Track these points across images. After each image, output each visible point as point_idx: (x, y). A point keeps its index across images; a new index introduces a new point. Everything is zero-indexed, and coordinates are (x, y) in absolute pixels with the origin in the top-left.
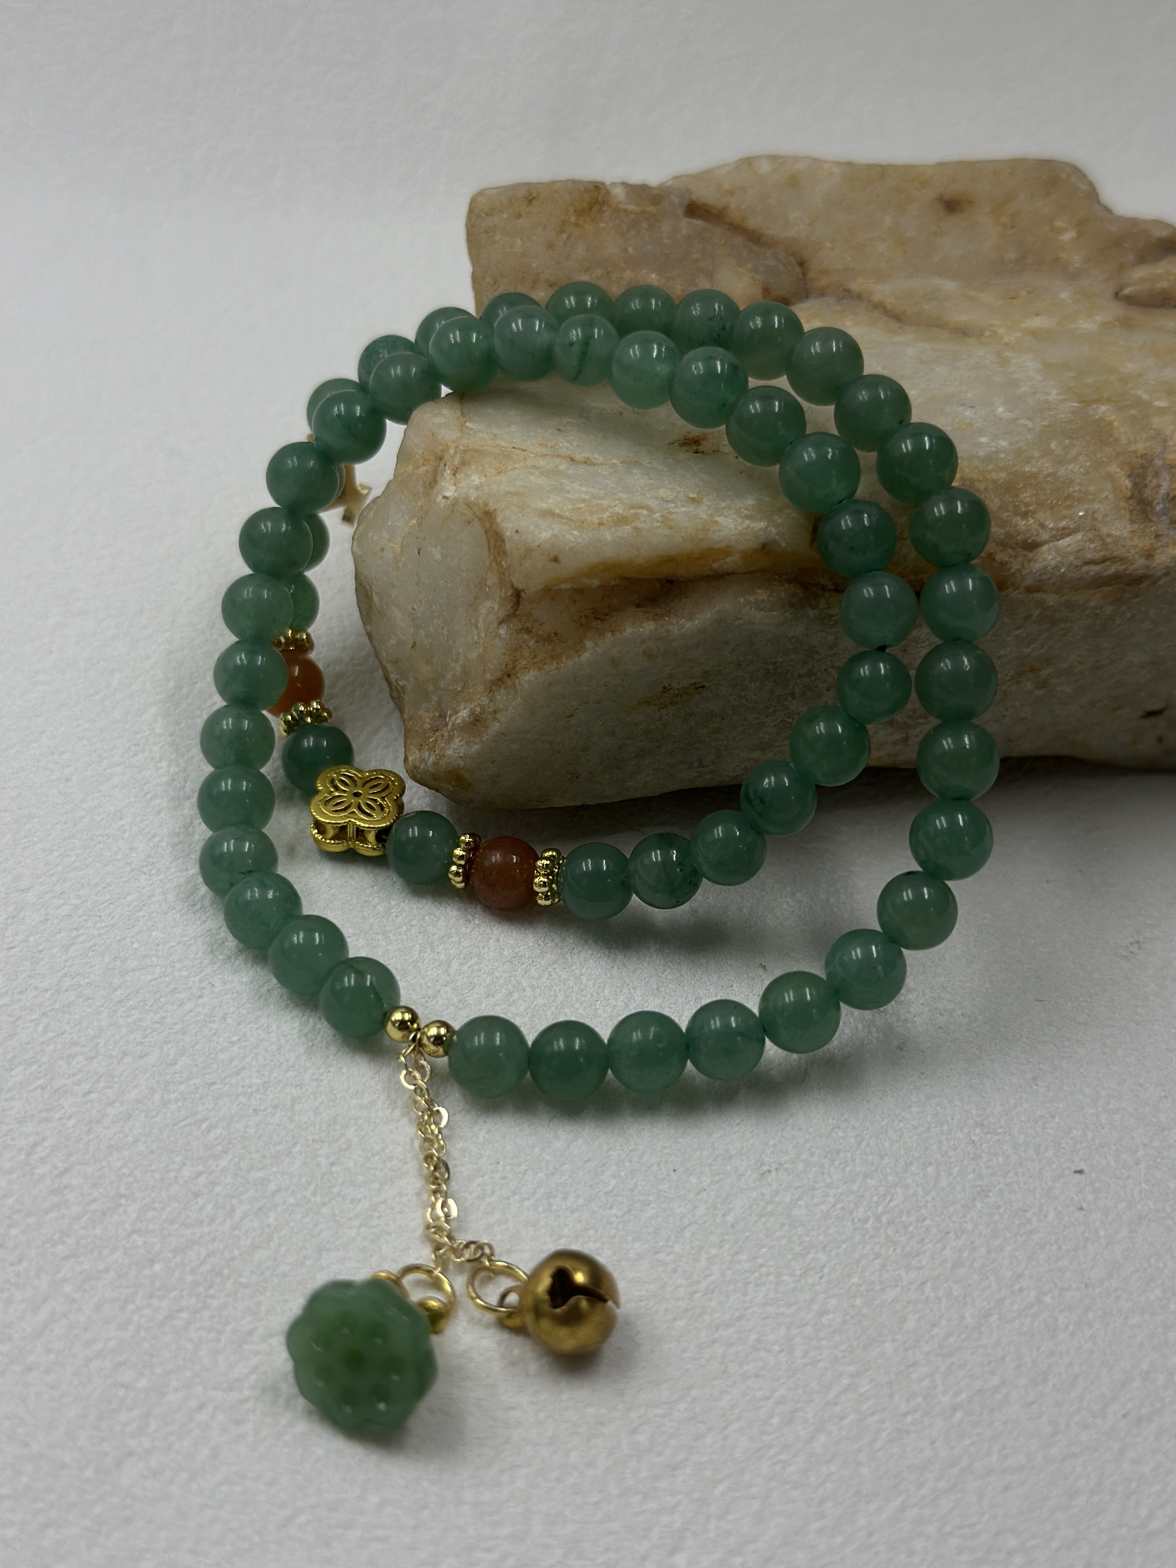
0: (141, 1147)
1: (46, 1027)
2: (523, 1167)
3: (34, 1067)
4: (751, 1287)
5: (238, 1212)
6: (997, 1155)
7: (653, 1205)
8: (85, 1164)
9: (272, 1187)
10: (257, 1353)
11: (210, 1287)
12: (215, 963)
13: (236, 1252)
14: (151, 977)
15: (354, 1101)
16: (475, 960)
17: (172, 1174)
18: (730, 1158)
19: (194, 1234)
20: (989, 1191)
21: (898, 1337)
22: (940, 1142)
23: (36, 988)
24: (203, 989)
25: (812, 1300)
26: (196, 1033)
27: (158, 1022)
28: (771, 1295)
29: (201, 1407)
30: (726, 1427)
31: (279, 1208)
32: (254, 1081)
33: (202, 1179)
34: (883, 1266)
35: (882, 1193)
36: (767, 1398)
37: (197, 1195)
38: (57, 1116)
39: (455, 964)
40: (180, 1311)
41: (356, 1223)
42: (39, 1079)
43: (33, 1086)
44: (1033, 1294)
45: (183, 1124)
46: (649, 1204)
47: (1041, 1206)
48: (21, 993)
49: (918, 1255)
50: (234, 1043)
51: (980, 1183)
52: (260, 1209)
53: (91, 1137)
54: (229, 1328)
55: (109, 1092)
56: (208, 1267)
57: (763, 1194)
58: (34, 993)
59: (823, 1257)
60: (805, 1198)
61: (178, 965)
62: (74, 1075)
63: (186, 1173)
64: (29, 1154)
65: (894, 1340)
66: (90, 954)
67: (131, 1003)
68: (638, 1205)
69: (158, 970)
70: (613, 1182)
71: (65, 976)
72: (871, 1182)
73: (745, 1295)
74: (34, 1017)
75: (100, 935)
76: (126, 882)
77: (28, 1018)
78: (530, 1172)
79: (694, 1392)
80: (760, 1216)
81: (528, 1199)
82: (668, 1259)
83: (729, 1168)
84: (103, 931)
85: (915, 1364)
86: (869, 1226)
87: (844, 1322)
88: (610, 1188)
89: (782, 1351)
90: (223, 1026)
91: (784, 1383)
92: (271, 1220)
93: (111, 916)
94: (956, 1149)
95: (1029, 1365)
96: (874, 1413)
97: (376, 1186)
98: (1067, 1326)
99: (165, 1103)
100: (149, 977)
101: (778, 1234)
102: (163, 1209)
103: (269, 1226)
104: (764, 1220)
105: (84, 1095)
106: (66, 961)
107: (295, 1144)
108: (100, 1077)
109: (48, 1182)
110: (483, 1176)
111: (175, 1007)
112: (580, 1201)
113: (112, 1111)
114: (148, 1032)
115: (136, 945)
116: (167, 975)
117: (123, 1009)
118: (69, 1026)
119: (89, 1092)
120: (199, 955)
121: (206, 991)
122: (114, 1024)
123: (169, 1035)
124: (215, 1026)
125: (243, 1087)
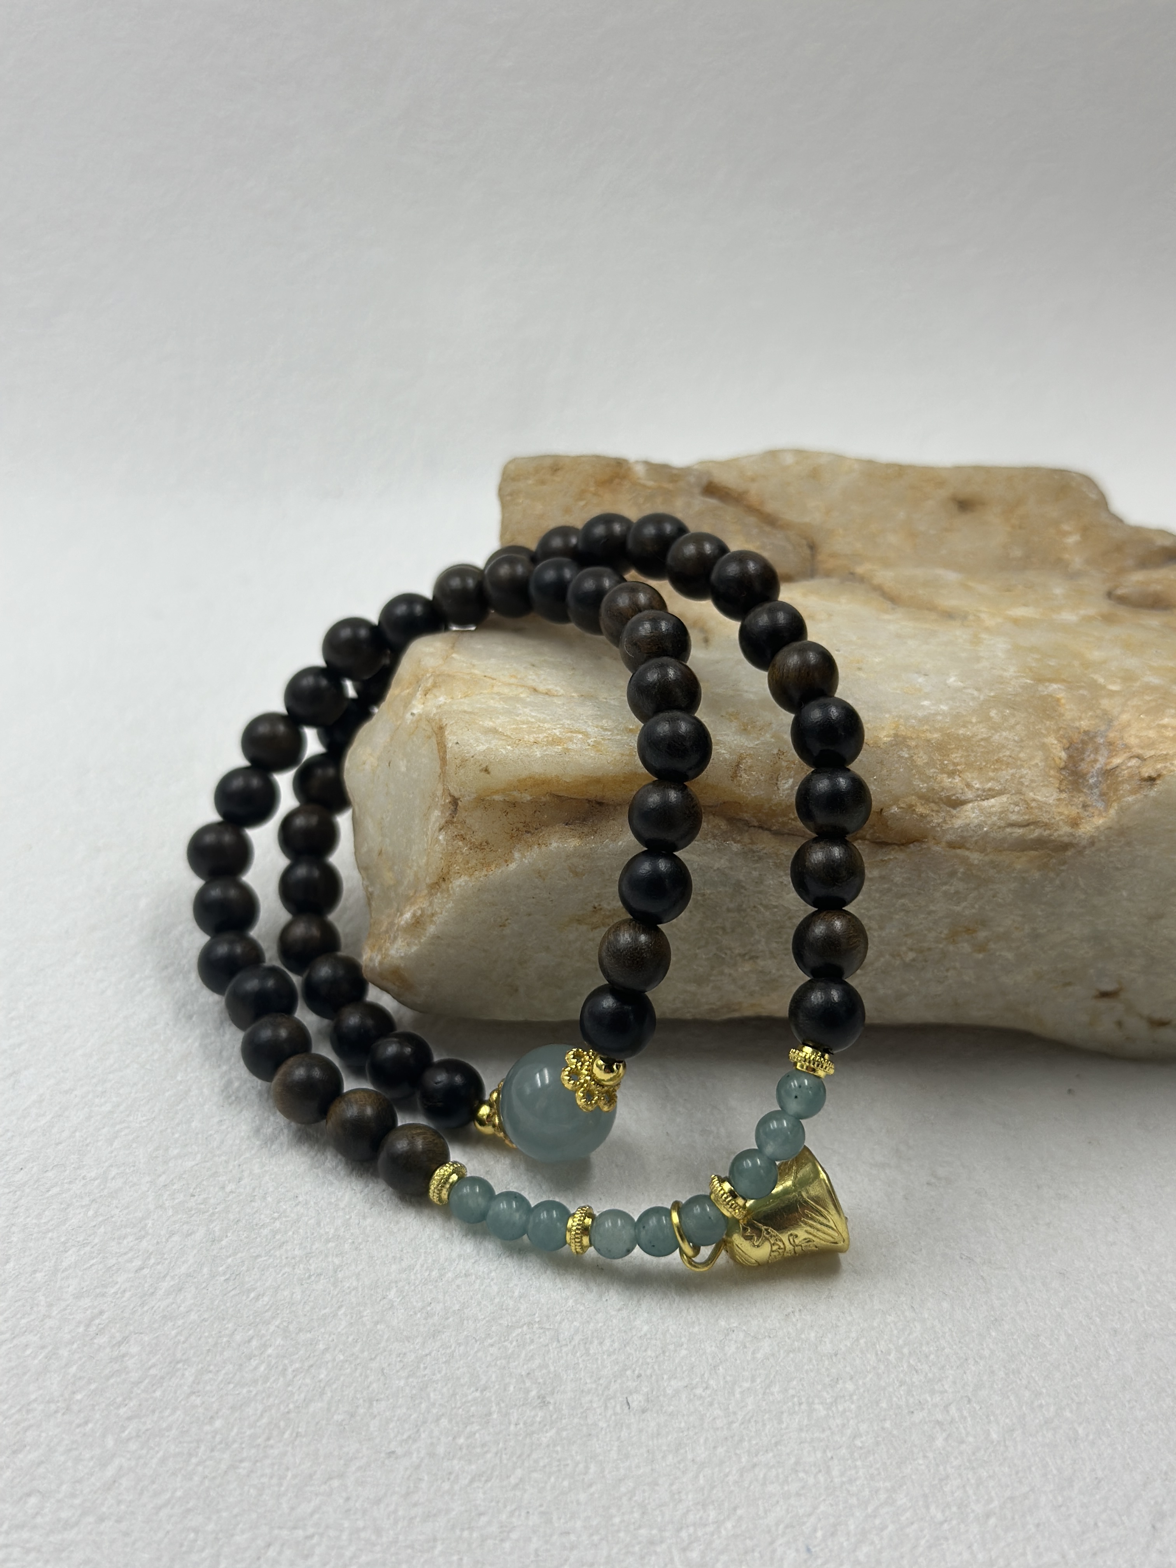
0: (193, 1316)
1: (96, 1213)
2: (558, 1318)
3: (88, 1249)
4: (785, 1415)
5: (290, 1370)
7: (685, 1346)
8: (141, 1333)
9: (321, 1346)
10: (317, 1495)
11: (268, 1439)
12: (252, 1148)
13: (291, 1406)
14: (193, 1163)
15: (394, 1267)
17: (225, 1340)
19: (250, 1391)
20: (1003, 1320)
21: (930, 1455)
23: (84, 1178)
24: (242, 1171)
25: (844, 1425)
26: (239, 1212)
27: (202, 1204)
28: (806, 1422)
29: (269, 1545)
30: (772, 1543)
31: (330, 1365)
32: (296, 1252)
33: (254, 1343)
34: (909, 1392)
35: (901, 1328)
36: (810, 1515)
37: (250, 1358)
38: (113, 1291)
40: (241, 1461)
41: (404, 1374)
42: (93, 1259)
43: (88, 1265)
44: (1052, 1409)
45: (233, 1293)
46: (682, 1345)
47: (1052, 1330)
48: (70, 1183)
49: (940, 1380)
50: (276, 1219)
51: (992, 1313)
52: (312, 1366)
53: (146, 1308)
54: (290, 1474)
55: (159, 1267)
56: (265, 1420)
58: (83, 1182)
59: (850, 1386)
60: (829, 1335)
61: (218, 1152)
62: (125, 1254)
63: (238, 1338)
64: (88, 1326)
65: (925, 1457)
66: (134, 1145)
67: (175, 1187)
69: (199, 1157)
70: (646, 1328)
71: (111, 1166)
73: (780, 1422)
74: (84, 1204)
77: (78, 1204)
78: (566, 1321)
79: (739, 1512)
81: (567, 1345)
82: (703, 1394)
84: (144, 1124)
85: (947, 1477)
86: (892, 1357)
87: (878, 1444)
88: (642, 1333)
89: (820, 1471)
90: (264, 1204)
91: (824, 1500)
92: (322, 1376)
95: (1055, 1472)
96: (912, 1523)
97: (419, 1340)
98: (1087, 1435)
99: (213, 1276)
100: (190, 1164)
101: (806, 1367)
102: (218, 1371)
103: (320, 1381)
104: (791, 1355)
105: (137, 1271)
106: (112, 1152)
107: (340, 1307)
108: (151, 1253)
109: (108, 1350)
110: (522, 1327)
111: (216, 1189)
112: (616, 1345)
113: (165, 1285)
114: (193, 1212)
115: (177, 1135)
116: (207, 1162)
117: (168, 1193)
118: (117, 1211)
119: (141, 1268)
120: (238, 1142)
121: (246, 1174)
122: (161, 1206)
123: (213, 1214)
124: (255, 1204)
125: (287, 1258)
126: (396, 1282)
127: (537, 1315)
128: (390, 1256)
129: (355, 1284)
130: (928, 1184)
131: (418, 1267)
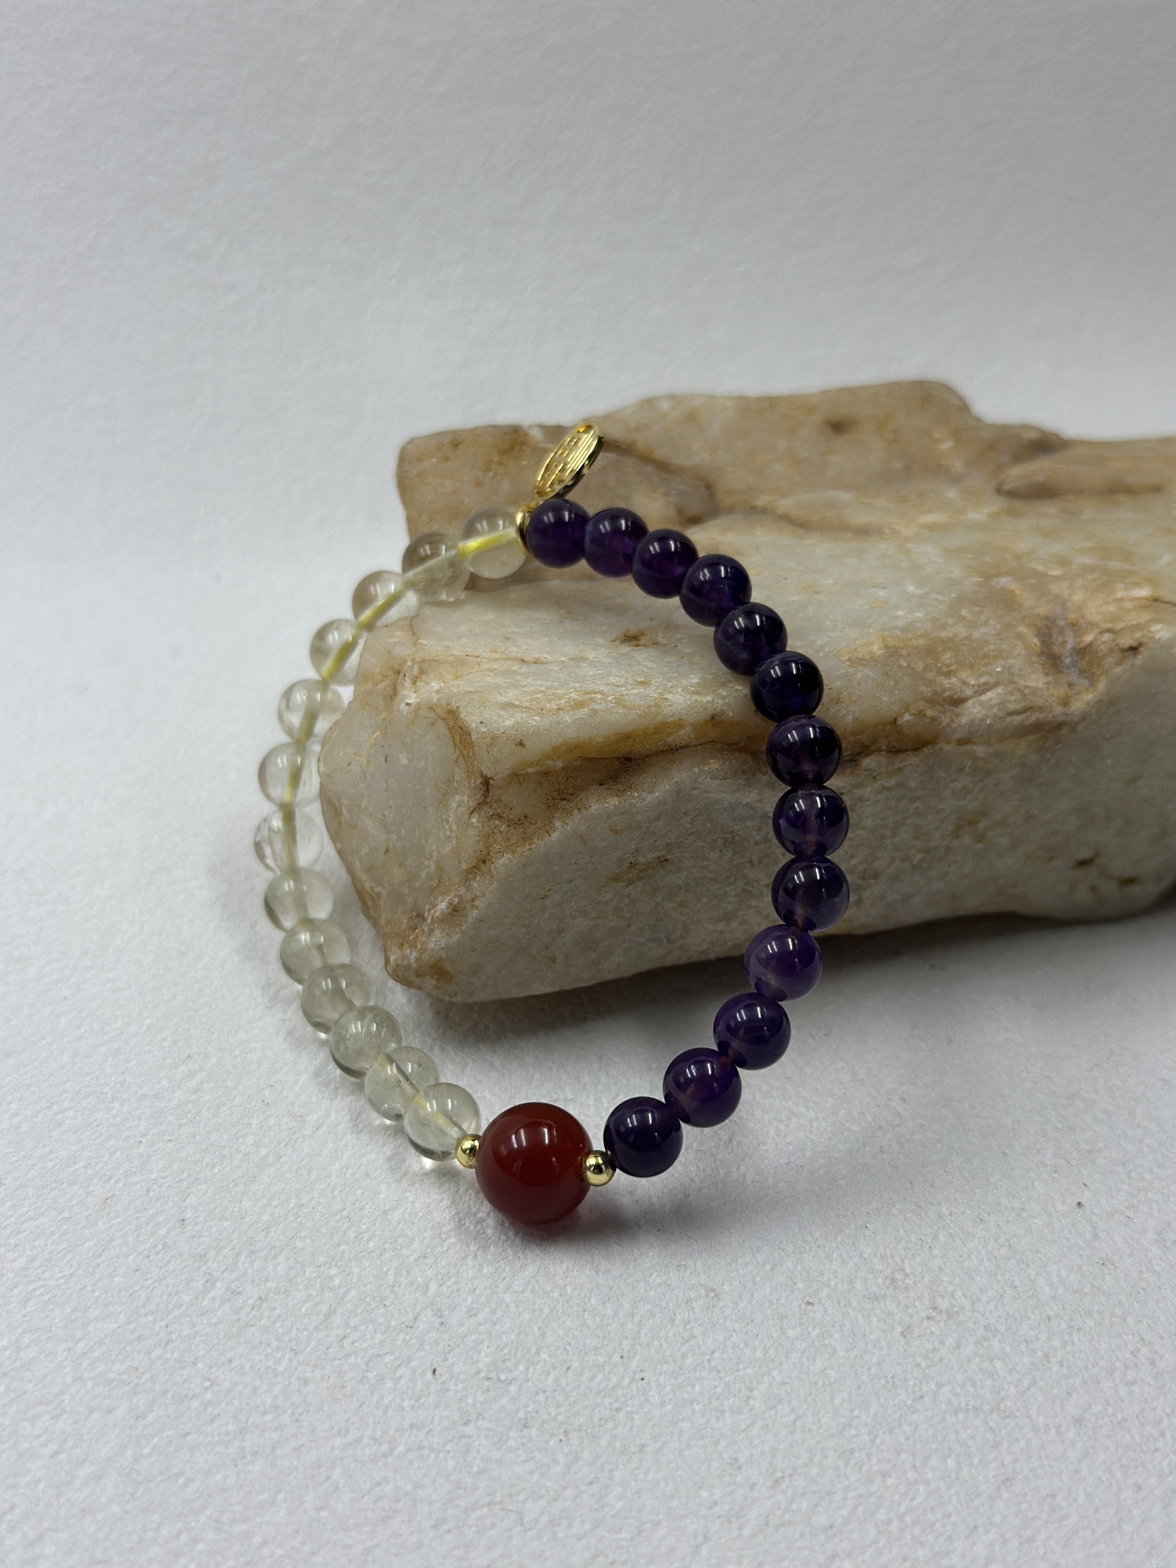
0: (115, 1508)
6: (1017, 1440)
7: (664, 1525)
8: (57, 1530)
9: (257, 1539)
12: (182, 1305)
14: (116, 1326)
15: (338, 1441)
16: (453, 1280)
17: (151, 1535)
18: (739, 1468)
20: (1014, 1479)
22: (957, 1432)
24: (171, 1333)
26: (166, 1382)
27: (124, 1373)
32: (231, 1427)
33: (182, 1538)
35: (902, 1491)
38: (25, 1481)
39: (433, 1287)
46: (659, 1523)
47: (1070, 1489)
49: (948, 1553)
50: (207, 1389)
51: (1003, 1471)
53: (62, 1501)
55: (78, 1450)
57: (779, 1503)
60: (823, 1504)
61: (143, 1311)
62: (38, 1436)
66: (50, 1307)
67: (97, 1354)
68: (648, 1526)
69: (122, 1317)
70: (620, 1504)
71: (24, 1332)
72: (890, 1481)
75: (60, 1285)
76: (83, 1227)
80: (780, 1526)
81: (531, 1529)
83: (739, 1479)
84: (62, 1281)
86: (893, 1528)
88: (617, 1510)
90: (194, 1371)
93: (70, 1264)
94: (974, 1436)
97: (368, 1528)
100: (112, 1326)
104: (782, 1530)
105: (52, 1457)
106: (25, 1316)
107: (279, 1492)
108: (69, 1434)
110: (482, 1507)
111: (142, 1355)
112: (587, 1527)
113: (83, 1473)
114: (114, 1384)
115: (97, 1294)
116: (132, 1322)
117: (87, 1362)
118: (31, 1385)
119: (56, 1454)
120: (165, 1297)
121: (174, 1336)
122: (80, 1378)
123: (137, 1385)
124: (185, 1372)
125: (219, 1435)
126: (342, 1459)
127: (498, 1494)
128: (336, 1429)
129: (295, 1463)
130: (928, 1318)
131: (365, 1441)
